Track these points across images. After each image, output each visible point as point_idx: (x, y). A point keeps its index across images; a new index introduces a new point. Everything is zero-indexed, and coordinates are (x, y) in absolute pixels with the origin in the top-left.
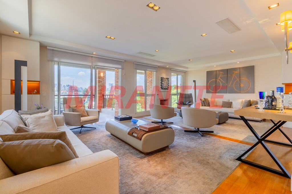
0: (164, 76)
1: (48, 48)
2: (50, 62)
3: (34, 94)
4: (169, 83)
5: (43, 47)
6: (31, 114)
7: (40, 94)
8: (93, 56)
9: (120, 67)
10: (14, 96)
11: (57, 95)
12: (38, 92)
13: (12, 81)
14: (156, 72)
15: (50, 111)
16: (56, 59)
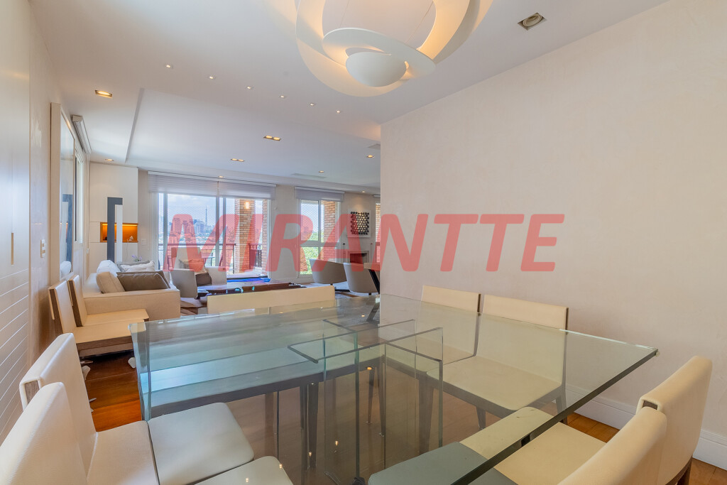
0: (359, 209)
1: (149, 173)
2: (153, 194)
3: (130, 242)
4: (368, 223)
5: (143, 173)
6: (131, 265)
7: (137, 242)
8: (220, 180)
9: (268, 196)
10: (105, 244)
11: (161, 245)
12: (135, 240)
13: (101, 223)
14: (341, 202)
15: (151, 263)
16: (160, 189)
